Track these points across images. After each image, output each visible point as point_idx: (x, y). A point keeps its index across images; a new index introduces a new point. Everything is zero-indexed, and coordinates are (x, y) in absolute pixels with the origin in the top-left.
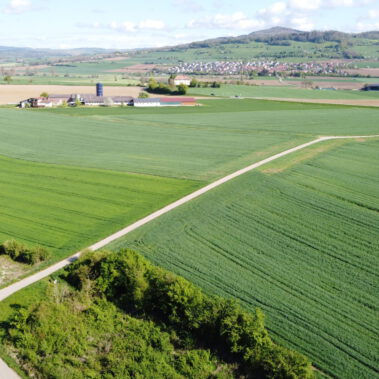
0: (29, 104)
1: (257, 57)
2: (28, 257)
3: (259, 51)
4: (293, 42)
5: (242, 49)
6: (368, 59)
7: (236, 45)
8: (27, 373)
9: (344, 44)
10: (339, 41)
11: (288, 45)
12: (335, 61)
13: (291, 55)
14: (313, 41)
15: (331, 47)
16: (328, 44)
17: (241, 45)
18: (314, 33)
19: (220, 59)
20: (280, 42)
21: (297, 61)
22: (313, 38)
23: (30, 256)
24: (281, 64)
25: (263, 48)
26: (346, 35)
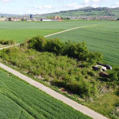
0: (9, 20)
1: (81, 15)
2: (7, 42)
3: (82, 13)
4: (93, 11)
5: (77, 13)
6: (116, 16)
7: (75, 12)
8: (5, 63)
9: (108, 11)
10: (107, 10)
11: (91, 11)
12: (106, 16)
13: (92, 14)
14: (99, 10)
15: (105, 12)
16: (104, 11)
17: (76, 12)
18: (99, 8)
19: (69, 16)
20: (89, 11)
21: (94, 16)
22: (99, 9)
23: (8, 42)
24: (89, 17)
25: (83, 13)
26: (109, 9)
